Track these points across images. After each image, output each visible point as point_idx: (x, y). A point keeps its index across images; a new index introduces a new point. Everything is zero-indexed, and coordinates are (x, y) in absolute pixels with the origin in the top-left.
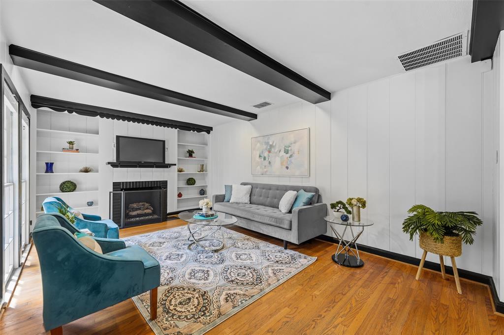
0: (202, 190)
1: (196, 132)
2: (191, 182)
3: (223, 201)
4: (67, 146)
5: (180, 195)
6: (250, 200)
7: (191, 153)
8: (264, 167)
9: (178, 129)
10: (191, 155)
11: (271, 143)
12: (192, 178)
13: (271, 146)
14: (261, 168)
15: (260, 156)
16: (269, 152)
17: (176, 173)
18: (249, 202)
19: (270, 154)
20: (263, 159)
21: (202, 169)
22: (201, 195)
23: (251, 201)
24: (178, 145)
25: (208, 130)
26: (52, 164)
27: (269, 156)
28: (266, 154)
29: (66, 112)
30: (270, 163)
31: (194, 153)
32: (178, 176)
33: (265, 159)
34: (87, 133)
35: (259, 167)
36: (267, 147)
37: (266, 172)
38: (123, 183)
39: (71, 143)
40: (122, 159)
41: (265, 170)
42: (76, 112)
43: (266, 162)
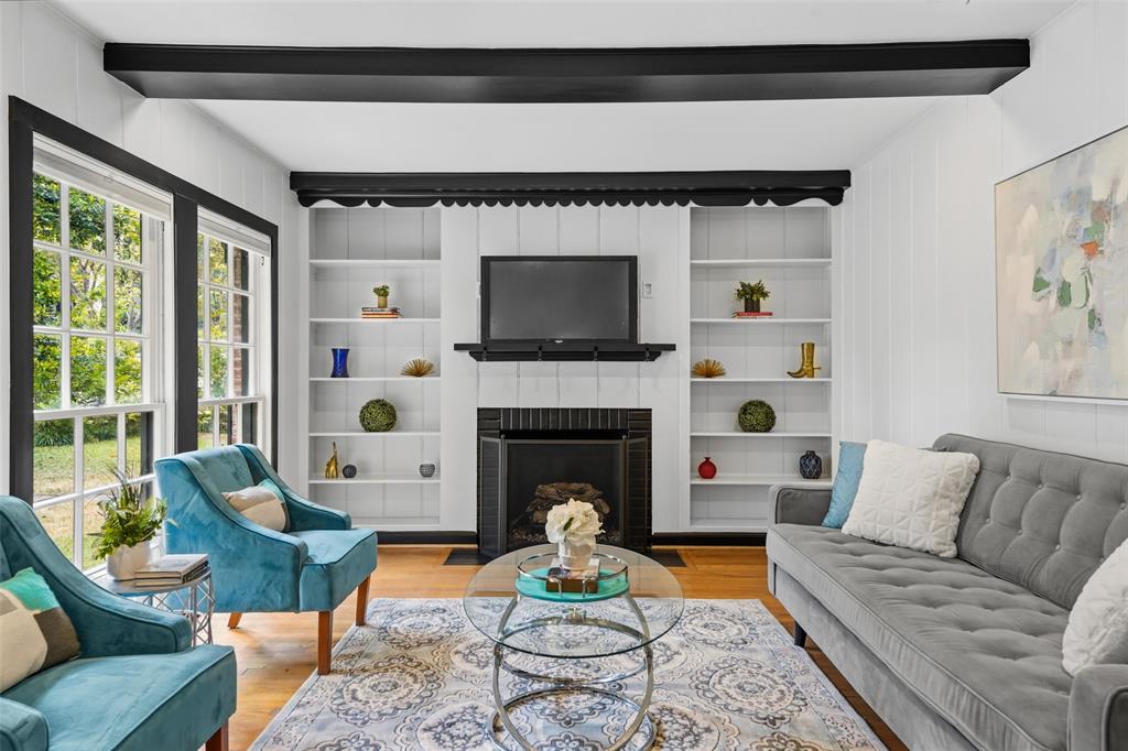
0: (810, 455)
1: (770, 204)
2: (756, 417)
3: (819, 523)
4: (374, 300)
5: (707, 469)
6: (957, 540)
7: (751, 299)
8: (1059, 347)
9: (692, 204)
10: (752, 308)
11: (1099, 194)
12: (762, 404)
13: (1103, 212)
14: (1044, 355)
15: (1039, 284)
16: (1092, 249)
17: (686, 380)
18: (951, 551)
19: (1096, 264)
20: (1053, 299)
21: (808, 365)
22: (806, 475)
23: (965, 545)
24: (692, 266)
25: (832, 186)
26: (345, 353)
27: (1088, 278)
28: (1071, 266)
29: (366, 205)
30: (1094, 319)
31: (765, 295)
32: (692, 394)
33: (1064, 298)
34: (423, 258)
35: (1034, 348)
36: (1075, 222)
37: (1076, 375)
38: (507, 410)
39: (382, 292)
40: (494, 333)
41: (1069, 365)
42: (390, 201)
43: (1075, 318)
